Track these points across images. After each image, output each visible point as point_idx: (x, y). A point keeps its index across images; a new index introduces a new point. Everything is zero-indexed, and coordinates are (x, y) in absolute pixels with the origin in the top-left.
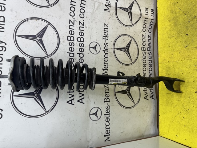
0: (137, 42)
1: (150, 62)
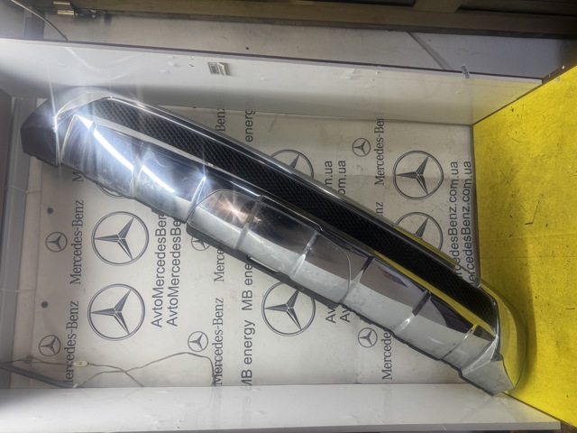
0: (439, 222)
1: (468, 253)
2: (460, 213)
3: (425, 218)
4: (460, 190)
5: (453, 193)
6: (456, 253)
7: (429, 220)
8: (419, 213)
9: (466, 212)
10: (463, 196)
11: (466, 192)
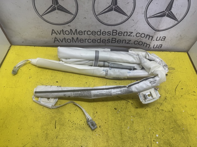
0: (124, 24)
2: (128, 38)
3: (129, 14)
4: (144, 40)
5: (143, 35)
6: (99, 33)
7: (126, 17)
8: (134, 10)
9: (127, 41)
10: (139, 41)
11: (141, 43)
